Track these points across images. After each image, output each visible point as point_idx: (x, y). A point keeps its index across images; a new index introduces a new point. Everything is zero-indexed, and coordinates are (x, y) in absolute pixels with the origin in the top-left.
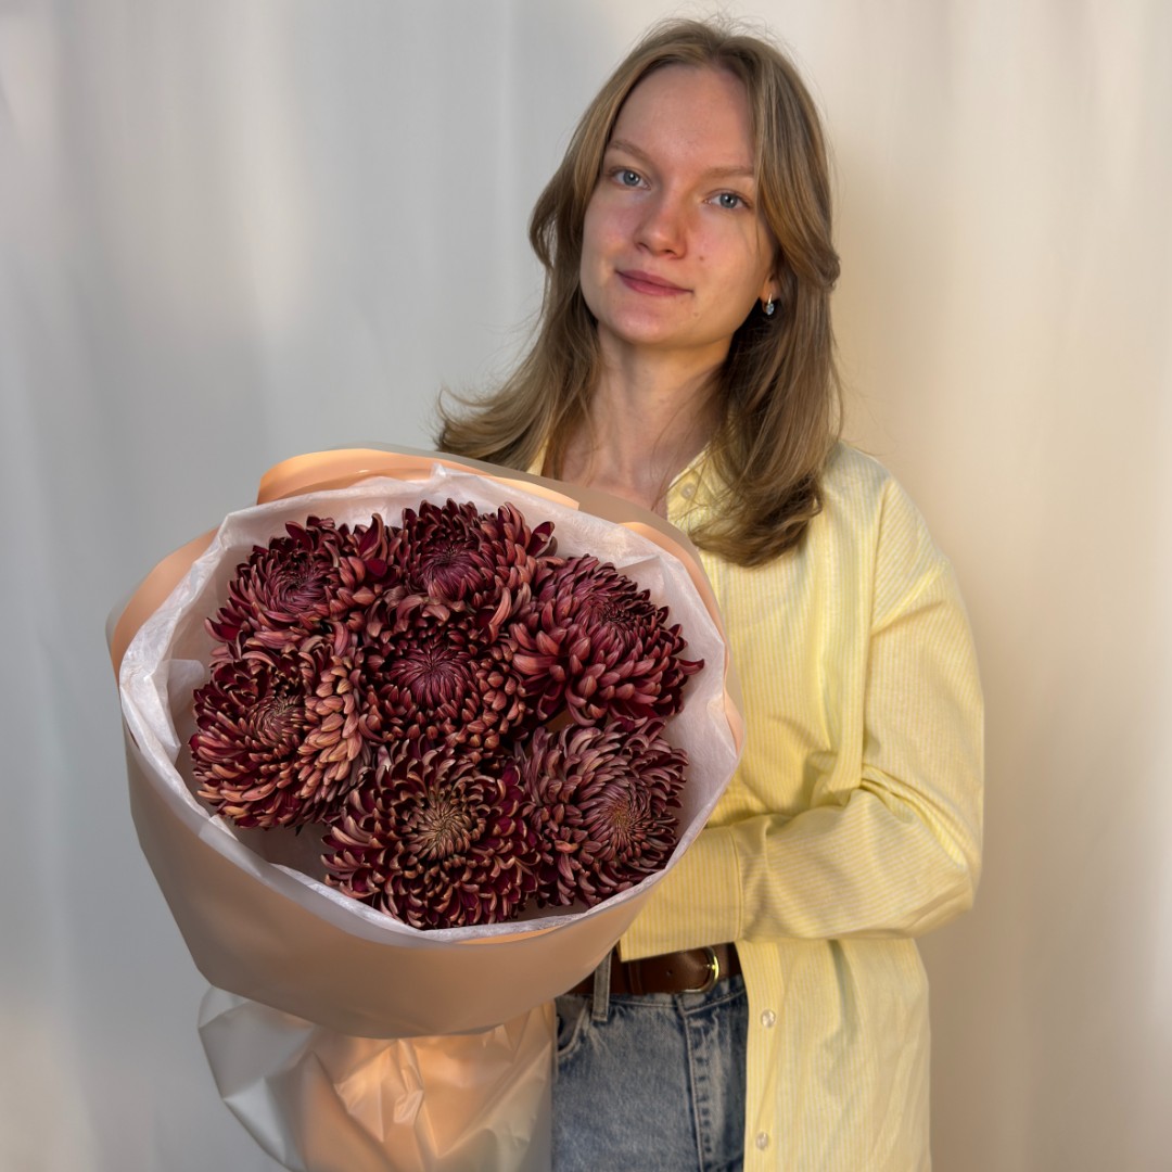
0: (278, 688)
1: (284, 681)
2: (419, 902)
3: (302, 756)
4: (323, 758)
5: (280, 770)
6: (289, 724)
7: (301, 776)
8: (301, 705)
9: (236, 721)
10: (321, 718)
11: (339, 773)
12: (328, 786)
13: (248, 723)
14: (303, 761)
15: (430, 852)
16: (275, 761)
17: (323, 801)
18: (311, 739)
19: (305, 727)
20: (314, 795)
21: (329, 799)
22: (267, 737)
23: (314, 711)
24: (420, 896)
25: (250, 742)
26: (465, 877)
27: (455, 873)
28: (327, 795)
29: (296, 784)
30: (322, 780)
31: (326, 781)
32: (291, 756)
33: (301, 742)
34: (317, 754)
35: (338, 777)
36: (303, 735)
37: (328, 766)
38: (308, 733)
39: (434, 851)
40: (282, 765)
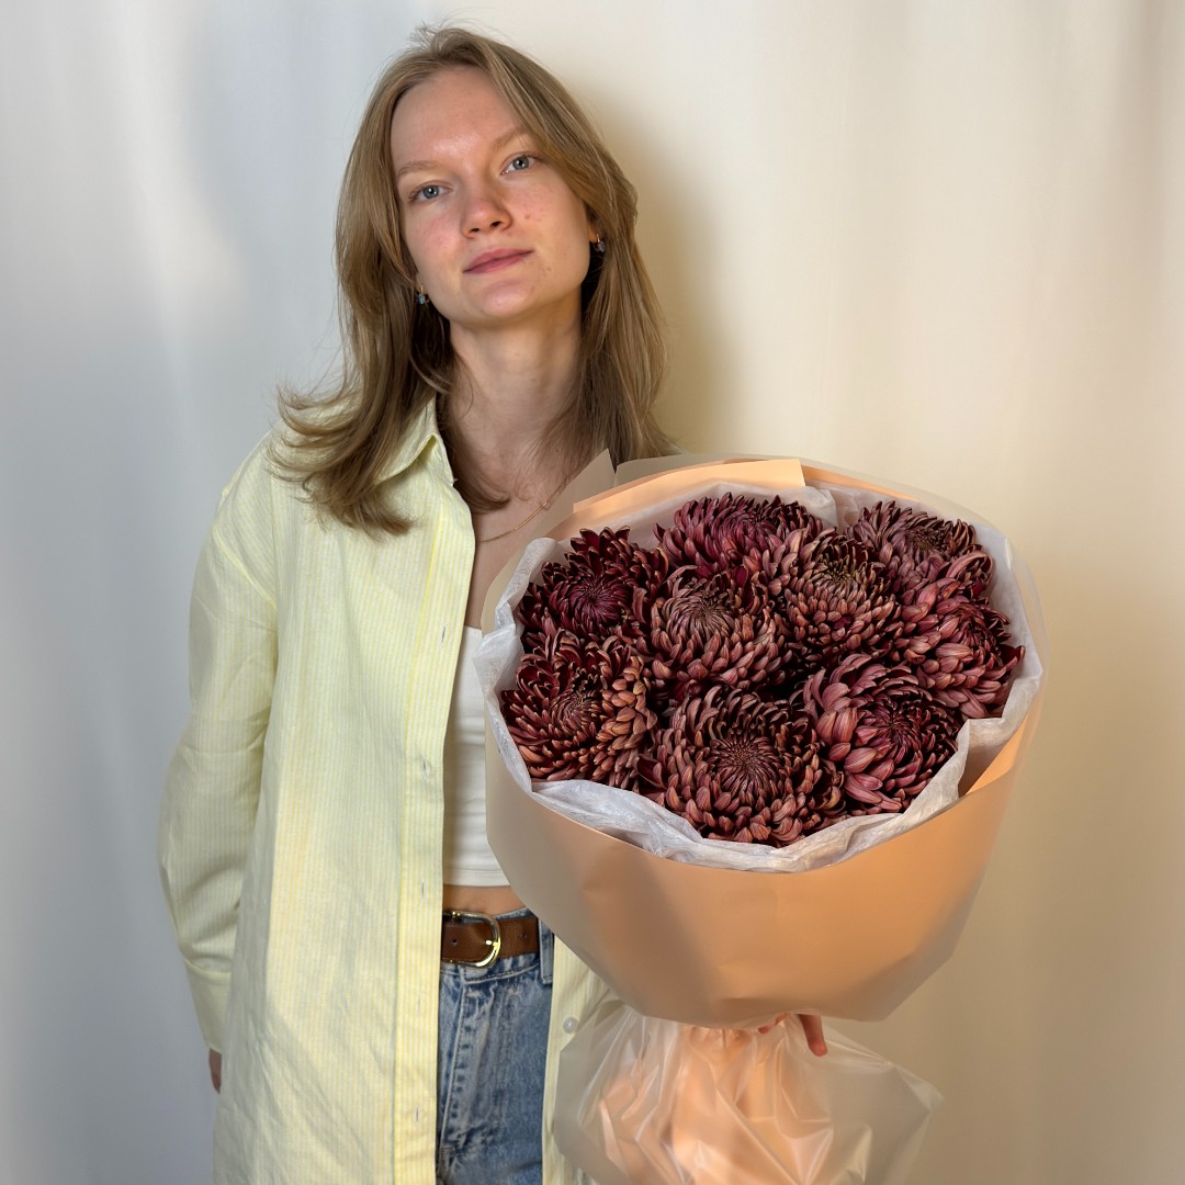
0: (578, 682)
3: (598, 742)
4: (616, 745)
5: (579, 755)
6: (588, 714)
7: (596, 761)
8: (599, 698)
9: (540, 714)
10: (616, 710)
13: (550, 715)
14: (599, 747)
16: (574, 748)
18: (608, 726)
19: (602, 717)
22: (568, 726)
23: (609, 702)
25: (553, 730)
32: (590, 741)
33: (598, 728)
34: (609, 743)
36: (599, 724)
37: (619, 753)
38: (605, 721)
40: (581, 752)
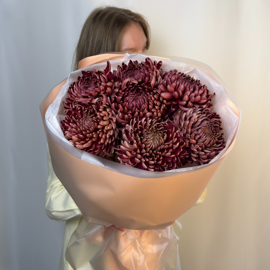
0: (87, 112)
1: (88, 111)
2: (153, 162)
3: (100, 129)
4: (106, 128)
5: (93, 135)
6: (93, 121)
7: (100, 136)
8: (96, 115)
9: (76, 125)
10: (103, 117)
11: (111, 133)
12: (108, 138)
13: (80, 124)
14: (100, 130)
15: (152, 146)
16: (91, 132)
17: (108, 143)
18: (101, 123)
19: (98, 120)
20: (105, 142)
21: (110, 143)
22: (87, 126)
23: (100, 115)
24: (153, 160)
25: (82, 128)
26: (166, 151)
27: (162, 150)
28: (109, 142)
29: (99, 139)
30: (106, 136)
31: (108, 137)
32: (96, 130)
33: (98, 124)
34: (103, 127)
35: (111, 134)
37: (108, 131)
38: (100, 121)
39: (154, 146)
40: (94, 133)
